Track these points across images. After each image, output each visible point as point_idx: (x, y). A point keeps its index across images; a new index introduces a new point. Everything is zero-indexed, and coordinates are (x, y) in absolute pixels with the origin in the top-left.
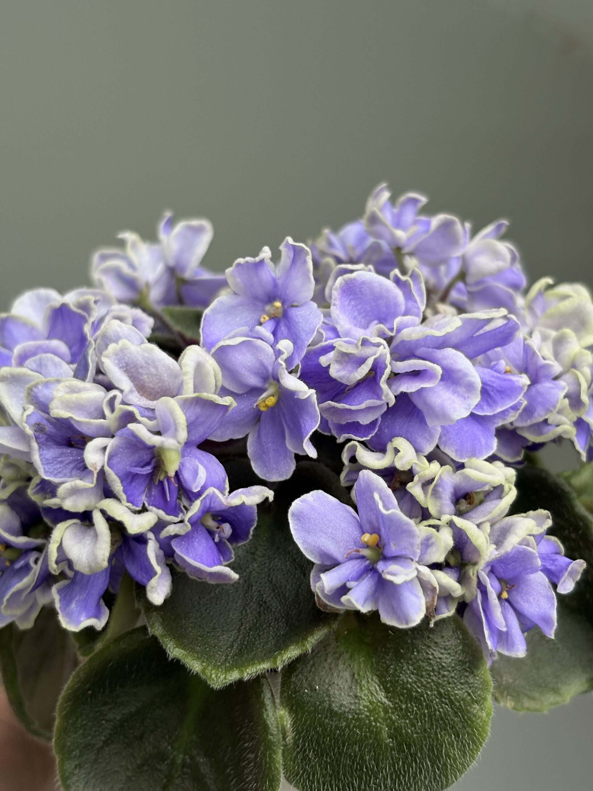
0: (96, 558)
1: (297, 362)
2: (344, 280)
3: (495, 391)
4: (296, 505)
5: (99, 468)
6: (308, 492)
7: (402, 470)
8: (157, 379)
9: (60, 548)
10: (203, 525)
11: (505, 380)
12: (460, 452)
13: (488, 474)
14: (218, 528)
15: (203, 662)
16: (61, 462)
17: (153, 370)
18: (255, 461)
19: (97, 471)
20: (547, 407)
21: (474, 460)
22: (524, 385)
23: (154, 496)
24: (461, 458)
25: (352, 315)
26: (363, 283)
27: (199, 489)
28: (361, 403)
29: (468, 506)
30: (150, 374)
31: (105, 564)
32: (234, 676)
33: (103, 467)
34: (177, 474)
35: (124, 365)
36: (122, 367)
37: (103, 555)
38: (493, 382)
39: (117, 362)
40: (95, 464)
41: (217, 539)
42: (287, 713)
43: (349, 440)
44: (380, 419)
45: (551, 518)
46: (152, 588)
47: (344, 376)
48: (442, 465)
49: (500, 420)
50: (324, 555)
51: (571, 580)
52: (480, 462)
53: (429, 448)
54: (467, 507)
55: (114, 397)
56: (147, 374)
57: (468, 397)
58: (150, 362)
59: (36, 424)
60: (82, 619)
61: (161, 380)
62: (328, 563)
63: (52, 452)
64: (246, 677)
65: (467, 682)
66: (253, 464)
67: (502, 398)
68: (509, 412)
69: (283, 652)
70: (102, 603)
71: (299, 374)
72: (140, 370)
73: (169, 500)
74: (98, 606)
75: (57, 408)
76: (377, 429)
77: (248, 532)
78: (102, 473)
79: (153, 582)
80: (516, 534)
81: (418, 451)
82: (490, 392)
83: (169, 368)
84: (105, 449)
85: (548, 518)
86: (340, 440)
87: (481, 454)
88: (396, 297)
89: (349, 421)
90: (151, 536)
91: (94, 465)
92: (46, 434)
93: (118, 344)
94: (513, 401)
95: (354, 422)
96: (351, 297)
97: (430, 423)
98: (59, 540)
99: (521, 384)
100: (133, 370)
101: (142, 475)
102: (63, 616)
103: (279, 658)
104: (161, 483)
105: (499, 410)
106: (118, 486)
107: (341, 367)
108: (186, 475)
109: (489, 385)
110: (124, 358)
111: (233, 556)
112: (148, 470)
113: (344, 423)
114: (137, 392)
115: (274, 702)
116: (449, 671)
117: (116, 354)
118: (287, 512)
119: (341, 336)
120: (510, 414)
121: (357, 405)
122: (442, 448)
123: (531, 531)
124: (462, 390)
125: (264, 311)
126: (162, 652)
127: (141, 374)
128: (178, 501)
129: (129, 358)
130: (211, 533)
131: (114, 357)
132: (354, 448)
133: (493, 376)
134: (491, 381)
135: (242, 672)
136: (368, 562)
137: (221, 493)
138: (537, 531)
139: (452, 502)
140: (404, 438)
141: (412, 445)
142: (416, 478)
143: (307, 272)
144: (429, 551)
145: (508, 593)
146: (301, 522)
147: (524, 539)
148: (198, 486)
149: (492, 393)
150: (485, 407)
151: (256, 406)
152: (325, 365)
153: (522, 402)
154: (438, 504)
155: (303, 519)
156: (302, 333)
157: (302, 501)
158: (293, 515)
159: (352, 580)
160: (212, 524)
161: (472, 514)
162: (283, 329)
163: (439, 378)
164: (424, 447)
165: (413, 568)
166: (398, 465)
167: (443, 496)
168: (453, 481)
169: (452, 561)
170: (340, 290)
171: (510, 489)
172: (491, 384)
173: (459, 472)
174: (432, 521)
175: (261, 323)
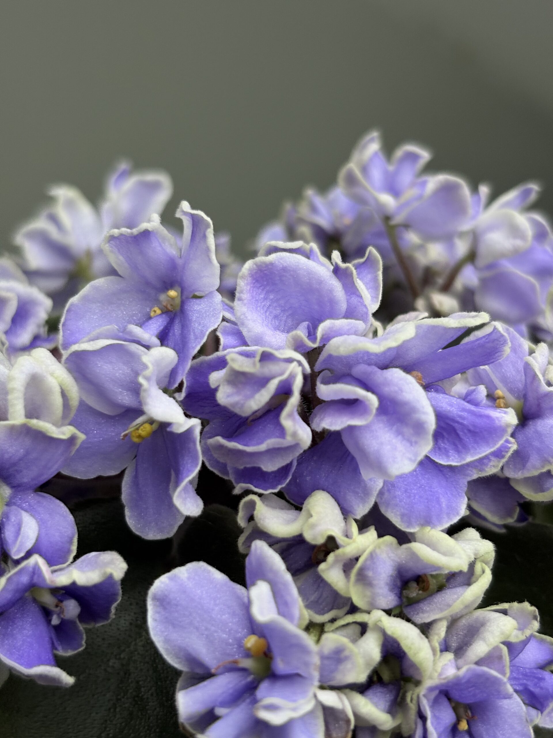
1: (182, 376)
2: (256, 264)
3: (466, 431)
4: (161, 583)
6: (182, 564)
7: (313, 542)
10: (35, 600)
11: (481, 416)
12: (407, 518)
13: (444, 554)
14: (57, 606)
18: (131, 507)
20: (545, 455)
21: (428, 529)
22: (508, 425)
24: (408, 527)
25: (271, 312)
26: (285, 269)
27: (22, 554)
28: (261, 443)
29: (421, 592)
38: (464, 418)
41: (54, 622)
43: (248, 492)
44: (295, 464)
45: (539, 619)
47: (237, 403)
48: (380, 535)
49: (474, 471)
50: (192, 660)
52: (436, 533)
53: (362, 511)
54: (418, 594)
57: (416, 443)
62: (199, 672)
66: (127, 513)
67: (476, 442)
68: (490, 460)
71: (182, 396)
76: (290, 478)
77: (108, 611)
80: (484, 640)
81: (345, 512)
82: (458, 432)
85: (535, 618)
86: (237, 491)
87: (440, 521)
88: (331, 291)
89: (248, 466)
94: (491, 448)
95: (254, 468)
96: (268, 288)
97: (366, 474)
99: (504, 424)
105: (469, 459)
107: (235, 390)
108: (8, 534)
109: (458, 422)
111: (83, 642)
113: (242, 467)
118: (146, 594)
119: (250, 344)
120: (491, 463)
121: (255, 446)
122: (383, 510)
123: (508, 638)
124: (408, 431)
125: (157, 302)
130: (47, 613)
132: (252, 505)
133: (464, 410)
134: (460, 417)
136: (250, 679)
137: (50, 562)
138: (516, 637)
139: (393, 587)
140: (329, 492)
141: (339, 505)
142: (331, 557)
143: (208, 250)
144: (341, 667)
145: (468, 723)
146: (165, 608)
147: (496, 649)
148: (19, 551)
149: (461, 433)
150: (451, 452)
151: (126, 436)
152: (213, 385)
153: (510, 445)
154: (368, 593)
155: (169, 603)
156: (192, 336)
157: (171, 579)
158: (155, 598)
159: (224, 704)
160: (48, 600)
161: (424, 606)
162: (177, 329)
163: (374, 411)
164: (356, 507)
165: (311, 694)
166: (308, 536)
167: (375, 582)
168: (397, 559)
169: (386, 676)
170: (250, 279)
171: (483, 572)
172: (461, 421)
173: (405, 546)
174: (359, 617)
175: (150, 318)
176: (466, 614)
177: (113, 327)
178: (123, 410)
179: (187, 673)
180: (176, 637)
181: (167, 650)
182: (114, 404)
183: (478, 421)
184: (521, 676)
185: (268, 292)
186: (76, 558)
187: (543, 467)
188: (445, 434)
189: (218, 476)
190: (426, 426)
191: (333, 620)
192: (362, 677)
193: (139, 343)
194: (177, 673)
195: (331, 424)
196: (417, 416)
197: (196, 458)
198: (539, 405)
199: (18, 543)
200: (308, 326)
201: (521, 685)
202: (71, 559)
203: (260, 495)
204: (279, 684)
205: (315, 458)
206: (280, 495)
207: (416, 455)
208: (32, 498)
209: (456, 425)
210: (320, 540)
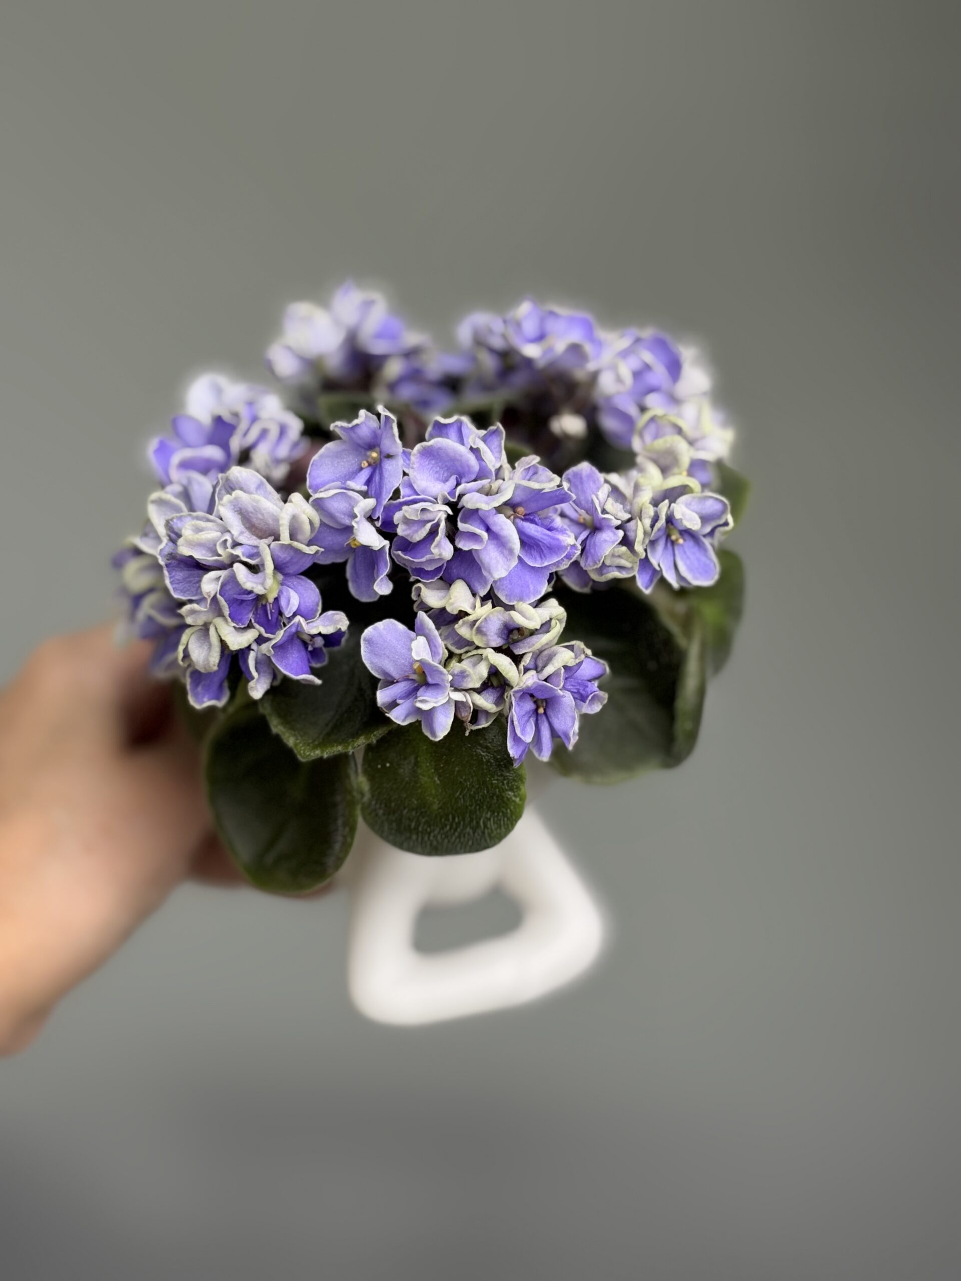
0: (208, 663)
1: (379, 513)
2: (422, 446)
3: (546, 547)
4: (369, 631)
5: (212, 596)
6: (380, 619)
7: (452, 613)
8: (264, 522)
9: (186, 651)
10: (298, 637)
11: (554, 539)
12: (508, 596)
13: (526, 618)
14: (311, 641)
15: (297, 739)
16: (190, 582)
17: (260, 516)
18: (352, 580)
19: (211, 598)
20: (595, 559)
21: (520, 603)
22: (568, 545)
23: (259, 616)
24: (510, 602)
25: (433, 471)
26: (440, 448)
27: (291, 614)
28: (423, 557)
29: (520, 636)
30: (257, 518)
31: (216, 668)
32: (317, 753)
33: (216, 593)
34: (277, 600)
35: (239, 509)
36: (237, 511)
37: (214, 662)
38: (544, 540)
39: (233, 507)
40: (210, 592)
41: (310, 648)
42: (366, 780)
43: (418, 581)
44: (444, 566)
46: (252, 687)
47: (408, 535)
48: (494, 606)
49: (551, 569)
50: (386, 674)
51: (599, 703)
52: (525, 606)
53: (483, 592)
54: (518, 637)
55: (226, 541)
56: (255, 518)
57: (510, 559)
58: (257, 510)
59: (169, 554)
60: (205, 699)
61: (267, 524)
62: (389, 680)
63: (177, 575)
64: (325, 756)
65: (502, 775)
66: (349, 584)
67: (550, 553)
68: (563, 561)
69: (355, 740)
70: (226, 684)
71: (378, 524)
72: (250, 515)
73: (270, 618)
75: (182, 545)
76: (441, 574)
77: (340, 645)
78: (214, 599)
79: (251, 684)
80: (553, 664)
81: (474, 595)
82: (541, 547)
83: (273, 514)
84: (220, 577)
86: (412, 579)
87: (529, 597)
89: (417, 568)
90: (254, 646)
91: (208, 594)
92: (177, 560)
93: (231, 495)
94: (559, 558)
95: (420, 568)
96: (430, 458)
97: (485, 573)
98: (185, 643)
99: (565, 544)
100: (246, 514)
101: (248, 601)
102: (192, 696)
103: (351, 744)
104: (264, 607)
105: (546, 564)
106: (226, 612)
107: (407, 527)
108: (283, 603)
109: (541, 542)
110: (237, 504)
111: (327, 659)
112: (253, 596)
113: (414, 569)
114: (247, 532)
115: (356, 772)
117: (231, 502)
119: (419, 493)
120: (564, 563)
121: (419, 559)
122: (495, 592)
123: (567, 663)
124: (506, 552)
125: (366, 458)
127: (252, 517)
128: (280, 617)
129: (241, 504)
130: (306, 647)
131: (229, 505)
132: (419, 589)
133: (545, 535)
134: (542, 538)
135: (322, 752)
136: (414, 686)
137: (306, 618)
138: (571, 663)
139: (500, 635)
140: (465, 581)
141: (470, 588)
142: (461, 622)
143: (393, 435)
144: (465, 680)
145: (545, 710)
146: (370, 646)
147: (560, 669)
148: (290, 612)
149: (543, 548)
150: (538, 558)
151: (348, 544)
152: (396, 522)
153: (576, 552)
154: (484, 639)
155: (373, 642)
156: (384, 490)
157: (374, 629)
158: (365, 640)
159: (401, 698)
160: (307, 638)
161: (520, 644)
162: (377, 478)
163: (487, 542)
164: (479, 591)
165: (447, 694)
166: (449, 609)
167: (488, 633)
168: (505, 620)
169: (495, 683)
170: (419, 455)
171: (557, 624)
173: (508, 612)
174: (480, 651)
175: (361, 469)
176: (548, 648)
177: (339, 482)
179: (383, 680)
180: (376, 660)
181: (372, 668)
182: (339, 523)
183: (553, 542)
184: (576, 684)
185: (431, 460)
186: (321, 614)
187: (594, 566)
188: (535, 547)
189: (402, 567)
190: (515, 545)
191: (467, 652)
192: (478, 685)
193: (353, 490)
194: (379, 680)
195: (464, 546)
196: (511, 544)
197: (387, 562)
198: (600, 524)
199: (289, 609)
200: (457, 477)
201: (577, 689)
202: (318, 615)
203: (424, 584)
204: (430, 688)
205: (459, 558)
206: (441, 578)
207: (509, 567)
208: (295, 581)
210: (455, 612)
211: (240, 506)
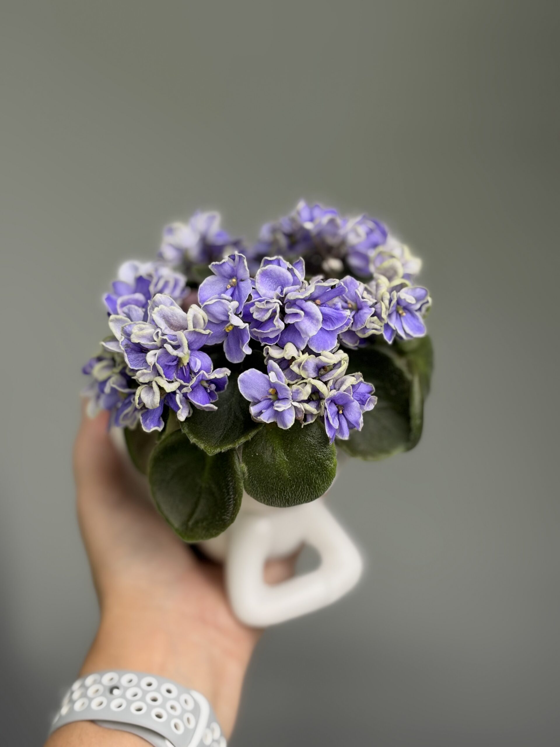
0: (154, 403)
1: (241, 310)
2: (262, 270)
3: (335, 319)
4: (241, 376)
5: (153, 364)
6: (247, 369)
7: (288, 359)
8: (177, 321)
9: (140, 398)
10: (202, 385)
11: (339, 313)
12: (317, 348)
13: (329, 359)
14: (209, 386)
15: (205, 444)
16: (138, 360)
17: (175, 318)
18: (227, 353)
21: (324, 351)
23: (179, 374)
24: (318, 351)
25: (268, 285)
26: (271, 270)
27: (197, 371)
28: (268, 330)
29: (325, 372)
30: (173, 320)
31: (158, 405)
32: (218, 450)
33: (155, 363)
34: (188, 364)
36: (162, 317)
37: (157, 401)
38: (334, 315)
39: (159, 315)
40: (151, 362)
41: (209, 391)
42: (244, 465)
43: (266, 345)
44: (280, 334)
45: (362, 377)
46: (179, 414)
47: (260, 318)
48: (309, 355)
49: (340, 331)
50: (254, 398)
51: (373, 404)
52: (327, 353)
53: (303, 347)
55: (158, 332)
57: (317, 325)
58: (173, 314)
59: (126, 345)
60: (152, 427)
61: (179, 322)
62: (256, 401)
63: (133, 356)
64: (223, 451)
65: (323, 451)
66: (226, 355)
67: (338, 322)
68: (344, 327)
69: (239, 440)
70: (161, 419)
71: (241, 316)
72: (170, 318)
73: (185, 375)
74: (159, 421)
75: (134, 338)
76: (279, 339)
77: (224, 387)
78: (154, 366)
79: (179, 412)
80: (345, 385)
81: (298, 349)
82: (332, 319)
83: (182, 316)
84: (156, 354)
86: (262, 345)
87: (328, 349)
88: (287, 276)
89: (265, 337)
90: (178, 391)
92: (130, 348)
93: (158, 307)
94: (343, 323)
95: (267, 337)
96: (266, 277)
97: (303, 336)
98: (139, 394)
99: (346, 315)
100: (167, 318)
101: (173, 366)
102: (144, 426)
103: (237, 442)
104: (182, 368)
105: (336, 328)
106: (162, 372)
107: (259, 314)
108: (192, 365)
109: (332, 316)
110: (162, 313)
111: (218, 398)
112: (175, 363)
113: (263, 337)
114: (169, 328)
115: (239, 461)
116: (314, 447)
117: (158, 312)
118: (237, 380)
119: (262, 296)
120: (345, 328)
121: (266, 331)
122: (310, 347)
123: (352, 383)
124: (315, 322)
125: (229, 283)
126: (188, 441)
127: (171, 320)
128: (190, 375)
130: (206, 389)
132: (268, 349)
133: (333, 312)
134: (333, 314)
135: (221, 449)
136: (272, 401)
137: (207, 373)
138: (355, 383)
139: (315, 371)
140: (292, 343)
141: (295, 346)
142: (293, 363)
143: (245, 266)
144: (299, 395)
145: (342, 411)
146: (243, 384)
147: (349, 387)
149: (333, 320)
150: (331, 326)
151: (224, 330)
152: (251, 312)
153: (350, 321)
154: (307, 373)
155: (244, 382)
156: (243, 296)
157: (244, 374)
158: (240, 380)
159: (264, 409)
160: (206, 384)
161: (326, 376)
162: (237, 292)
163: (303, 317)
164: (301, 347)
165: (290, 403)
166: (286, 357)
167: (308, 369)
168: (316, 362)
169: (314, 398)
170: (260, 275)
171: (344, 363)
172: (333, 315)
173: (318, 357)
174: (304, 381)
175: (227, 289)
176: (341, 378)
177: (217, 296)
178: (221, 322)
179: (252, 402)
180: (248, 391)
181: (245, 396)
182: (218, 320)
183: (338, 315)
184: (359, 395)
185: (266, 278)
186: (213, 371)
187: (361, 327)
188: (328, 320)
189: (255, 341)
190: (319, 320)
191: (296, 383)
192: (306, 398)
193: (225, 299)
194: (250, 402)
195: (290, 321)
196: (316, 317)
197: (248, 336)
198: (361, 305)
199: (196, 367)
200: (281, 288)
201: (359, 398)
202: (212, 371)
203: (270, 346)
204: (280, 401)
205: (287, 332)
206: (277, 345)
207: (317, 329)
208: (197, 353)
209: (332, 317)
210: (290, 358)
211: (163, 313)
